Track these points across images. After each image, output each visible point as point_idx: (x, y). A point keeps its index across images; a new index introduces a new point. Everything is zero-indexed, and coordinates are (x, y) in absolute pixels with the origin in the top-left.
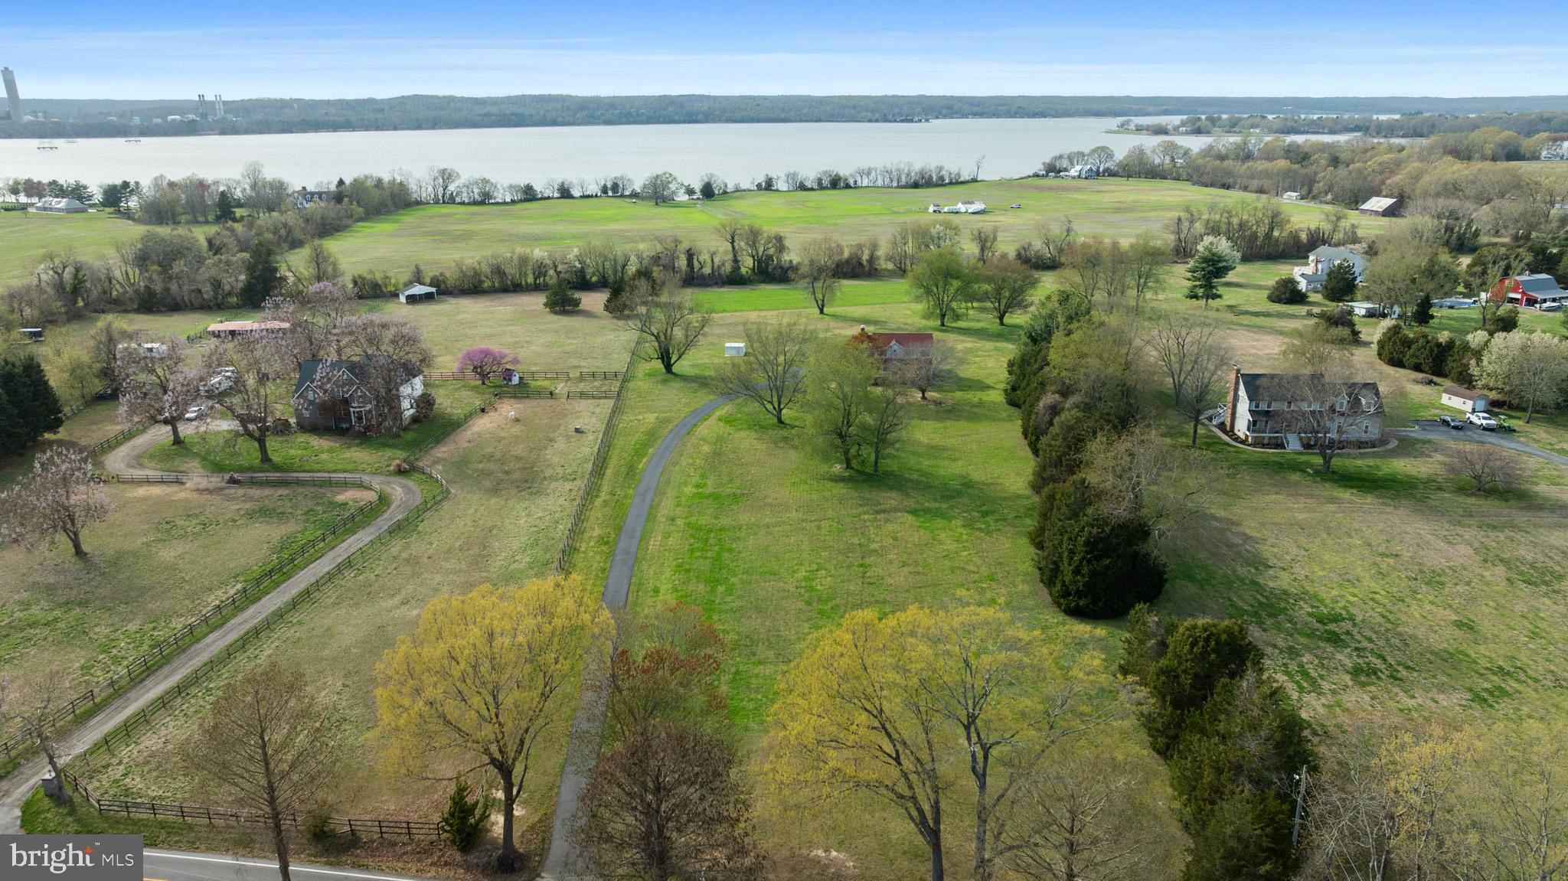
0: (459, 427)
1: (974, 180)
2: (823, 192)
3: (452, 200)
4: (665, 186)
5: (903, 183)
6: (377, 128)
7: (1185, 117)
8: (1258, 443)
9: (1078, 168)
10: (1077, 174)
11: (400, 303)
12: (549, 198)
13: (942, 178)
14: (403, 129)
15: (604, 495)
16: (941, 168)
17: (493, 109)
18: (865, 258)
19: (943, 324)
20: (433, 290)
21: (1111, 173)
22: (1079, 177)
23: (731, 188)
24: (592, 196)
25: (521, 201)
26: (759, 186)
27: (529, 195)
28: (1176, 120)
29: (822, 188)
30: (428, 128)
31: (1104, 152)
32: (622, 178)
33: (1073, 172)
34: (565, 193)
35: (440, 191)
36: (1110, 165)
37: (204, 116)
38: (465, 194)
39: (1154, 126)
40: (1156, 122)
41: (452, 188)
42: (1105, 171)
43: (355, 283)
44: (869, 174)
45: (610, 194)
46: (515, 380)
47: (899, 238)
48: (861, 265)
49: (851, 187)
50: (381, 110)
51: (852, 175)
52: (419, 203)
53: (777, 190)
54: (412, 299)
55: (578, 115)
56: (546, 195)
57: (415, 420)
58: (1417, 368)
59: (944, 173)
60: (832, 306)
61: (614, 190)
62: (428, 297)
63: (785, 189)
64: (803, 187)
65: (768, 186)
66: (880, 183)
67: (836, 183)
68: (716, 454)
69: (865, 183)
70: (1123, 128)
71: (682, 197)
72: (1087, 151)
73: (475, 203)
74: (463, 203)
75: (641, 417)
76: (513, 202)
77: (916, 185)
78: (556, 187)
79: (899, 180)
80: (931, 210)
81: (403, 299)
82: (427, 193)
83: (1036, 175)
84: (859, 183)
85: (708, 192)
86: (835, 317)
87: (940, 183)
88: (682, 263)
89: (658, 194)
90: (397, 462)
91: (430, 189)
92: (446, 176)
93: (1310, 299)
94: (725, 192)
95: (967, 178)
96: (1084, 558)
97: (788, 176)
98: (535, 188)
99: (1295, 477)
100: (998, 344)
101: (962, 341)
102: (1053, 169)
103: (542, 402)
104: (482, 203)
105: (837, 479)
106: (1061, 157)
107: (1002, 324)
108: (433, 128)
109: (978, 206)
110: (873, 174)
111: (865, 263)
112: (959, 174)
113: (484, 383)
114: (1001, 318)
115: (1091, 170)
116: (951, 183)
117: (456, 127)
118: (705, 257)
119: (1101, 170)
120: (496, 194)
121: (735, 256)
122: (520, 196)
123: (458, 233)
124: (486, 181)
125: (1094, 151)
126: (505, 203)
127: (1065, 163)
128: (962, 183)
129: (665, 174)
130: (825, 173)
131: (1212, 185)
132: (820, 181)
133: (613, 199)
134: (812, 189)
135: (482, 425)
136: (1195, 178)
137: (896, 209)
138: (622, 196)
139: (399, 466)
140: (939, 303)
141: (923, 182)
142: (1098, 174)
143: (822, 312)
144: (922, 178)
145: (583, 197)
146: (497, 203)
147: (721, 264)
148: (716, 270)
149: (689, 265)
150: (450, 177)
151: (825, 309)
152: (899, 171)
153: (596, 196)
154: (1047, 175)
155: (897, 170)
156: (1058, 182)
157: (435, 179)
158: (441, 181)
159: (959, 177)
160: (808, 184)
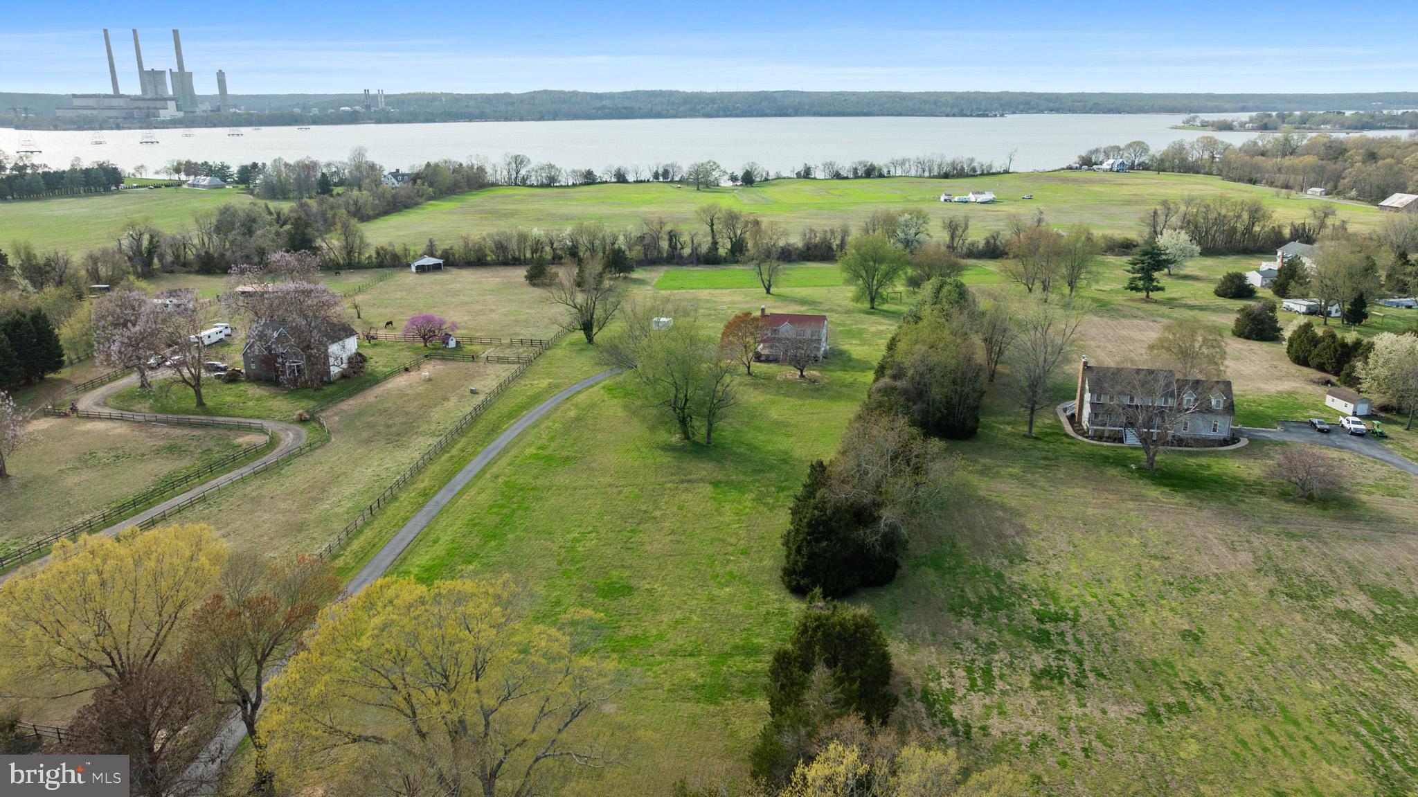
0: (377, 383)
1: (1006, 172)
2: (857, 181)
3: (524, 183)
4: (708, 173)
5: (935, 173)
6: (506, 119)
7: (1254, 114)
8: (1099, 437)
9: (1111, 161)
10: (1108, 167)
11: (412, 272)
12: (606, 182)
13: (974, 170)
14: (528, 120)
15: (454, 452)
16: (972, 160)
17: (607, 103)
18: (836, 242)
19: (872, 307)
20: (441, 261)
21: (1145, 167)
22: (1111, 170)
23: (772, 175)
24: (644, 181)
25: (581, 184)
26: (798, 174)
27: (589, 179)
28: (1244, 116)
29: (856, 177)
30: (549, 120)
31: (1140, 147)
32: (672, 166)
33: (1106, 166)
34: (621, 178)
35: (513, 175)
36: (1144, 159)
37: (368, 107)
38: (533, 178)
39: (1220, 122)
40: (1222, 119)
41: (523, 172)
42: (1139, 165)
43: (378, 253)
44: (902, 164)
45: (661, 179)
46: (452, 344)
47: (870, 226)
48: (830, 248)
49: (884, 177)
50: (512, 104)
51: (886, 166)
52: (494, 185)
53: (815, 179)
54: (422, 269)
55: (681, 109)
56: (604, 179)
57: (344, 376)
58: (1321, 368)
59: (975, 164)
60: (777, 286)
61: (664, 176)
62: (436, 268)
63: (822, 177)
64: (838, 176)
65: (806, 174)
66: (913, 173)
67: (871, 172)
68: (578, 419)
69: (899, 173)
70: (1189, 125)
71: (726, 183)
72: (1122, 146)
73: (542, 186)
74: (532, 186)
75: (536, 382)
76: (574, 185)
77: (946, 176)
78: (613, 173)
79: (931, 171)
80: (942, 199)
81: (414, 269)
82: (502, 175)
83: (1070, 168)
84: (892, 173)
85: (748, 179)
86: (779, 296)
87: (973, 174)
88: (665, 244)
89: (701, 180)
90: (301, 411)
91: (505, 173)
92: (519, 161)
93: (1259, 295)
94: (766, 180)
95: (999, 170)
96: (805, 539)
97: (824, 164)
98: (595, 173)
99: (1112, 471)
101: (881, 324)
102: (1087, 162)
103: (462, 364)
104: (548, 186)
105: (669, 448)
106: (1097, 151)
108: (554, 119)
109: (988, 196)
110: (907, 165)
111: (834, 247)
112: (990, 167)
113: (426, 346)
115: (1123, 164)
116: (982, 174)
117: (573, 119)
118: (685, 238)
119: (1136, 164)
120: (560, 178)
121: (713, 238)
122: (581, 180)
123: (506, 212)
124: (551, 167)
125: (1130, 146)
126: (567, 186)
127: (1101, 157)
128: (994, 174)
129: (709, 162)
130: (860, 163)
131: (1240, 180)
132: (855, 171)
133: (666, 185)
134: (847, 178)
135: (400, 382)
136: (1224, 173)
137: (911, 198)
138: (672, 181)
139: (301, 415)
140: (869, 286)
141: (954, 173)
142: (1132, 167)
143: (768, 291)
144: (954, 169)
145: (637, 182)
146: (561, 186)
147: (699, 245)
148: (694, 250)
149: (670, 245)
150: (522, 162)
151: (772, 290)
152: (931, 162)
153: (648, 181)
154: (1080, 168)
155: (929, 161)
156: (1090, 175)
157: (509, 164)
158: (514, 165)
159: (991, 168)
160: (844, 173)
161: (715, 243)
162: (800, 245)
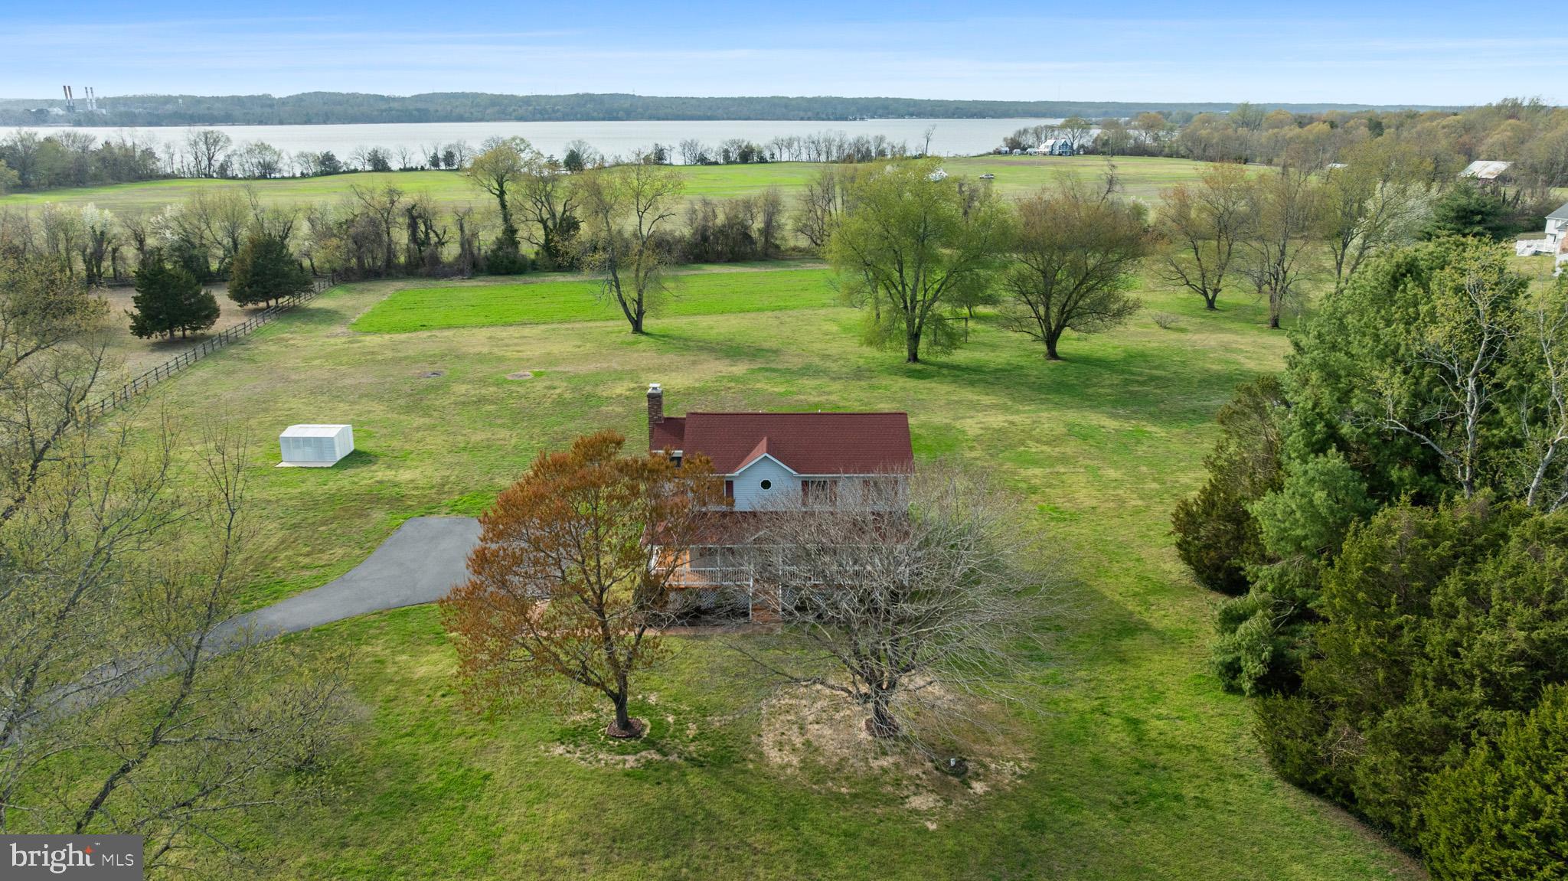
1: (924, 156)
2: (730, 166)
3: (223, 173)
5: (834, 156)
9: (1050, 142)
10: (1047, 150)
12: (355, 171)
13: (883, 154)
16: (881, 139)
18: (757, 225)
19: (914, 357)
21: (1089, 151)
22: (1051, 153)
23: (610, 160)
24: (416, 169)
25: (316, 175)
26: (647, 159)
27: (328, 167)
29: (728, 161)
31: (1078, 125)
32: (459, 146)
33: (1045, 148)
34: (379, 165)
35: (204, 163)
37: (69, 109)
41: (220, 157)
42: (1079, 148)
44: (789, 146)
45: (443, 166)
47: (818, 190)
48: (746, 237)
49: (766, 162)
51: (768, 147)
53: (670, 165)
56: (352, 168)
59: (885, 145)
60: (657, 316)
61: (447, 162)
63: (681, 163)
64: (703, 161)
65: (658, 159)
66: (804, 157)
67: (747, 156)
69: (785, 157)
73: (251, 177)
74: (235, 178)
76: (304, 176)
77: (850, 160)
78: (366, 156)
79: (828, 153)
82: (183, 165)
83: (998, 152)
84: (777, 156)
85: (576, 165)
86: (666, 340)
88: (401, 237)
91: (189, 163)
92: (210, 140)
94: (601, 167)
95: (914, 153)
97: (684, 146)
98: (337, 158)
100: (1072, 416)
102: (1018, 145)
104: (263, 177)
106: (1027, 131)
107: (1052, 354)
110: (796, 144)
111: (755, 235)
112: (903, 148)
114: (1051, 339)
115: (1066, 144)
118: (445, 222)
119: (1075, 146)
120: (280, 165)
121: (506, 219)
122: (314, 168)
124: (263, 148)
126: (294, 177)
127: (1032, 140)
128: (907, 159)
130: (733, 142)
131: (1221, 160)
132: (726, 152)
133: (449, 173)
134: (716, 163)
136: (1196, 153)
138: (459, 169)
140: (907, 307)
141: (859, 157)
142: (1073, 151)
143: (637, 327)
144: (858, 151)
145: (405, 170)
146: (283, 178)
147: (475, 235)
148: (466, 244)
149: (414, 237)
150: (216, 142)
151: (647, 323)
152: (829, 142)
153: (422, 169)
154: (1011, 153)
155: (826, 140)
156: (1024, 158)
157: (196, 143)
158: (204, 148)
159: (904, 151)
160: (711, 157)
161: (511, 231)
162: (687, 232)
